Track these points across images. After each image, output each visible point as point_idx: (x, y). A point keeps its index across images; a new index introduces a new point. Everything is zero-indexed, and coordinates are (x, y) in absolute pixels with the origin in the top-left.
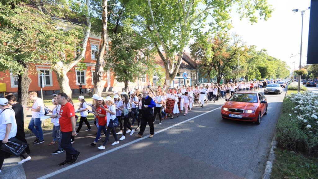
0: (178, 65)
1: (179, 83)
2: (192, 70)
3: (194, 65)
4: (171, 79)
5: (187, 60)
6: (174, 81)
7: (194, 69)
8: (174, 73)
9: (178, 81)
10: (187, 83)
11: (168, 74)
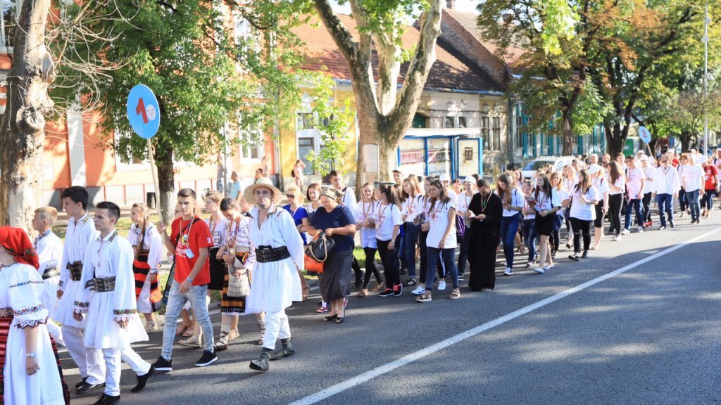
0: (418, 74)
1: (426, 161)
2: (486, 97)
3: (496, 74)
4: (385, 142)
5: (463, 49)
6: (398, 150)
7: (494, 91)
8: (398, 110)
9: (420, 150)
10: (464, 162)
11: (372, 117)
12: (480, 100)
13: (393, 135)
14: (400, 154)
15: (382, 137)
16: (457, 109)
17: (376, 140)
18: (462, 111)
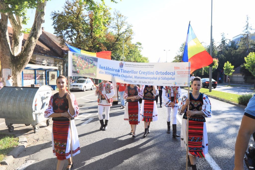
0: (33, 39)
1: (35, 78)
2: (56, 59)
3: (59, 52)
4: (16, 68)
5: (47, 43)
6: (22, 72)
7: (59, 57)
8: (23, 54)
9: (33, 74)
10: (51, 79)
11: (8, 56)
12: (54, 60)
13: (20, 65)
14: (23, 75)
15: (14, 66)
16: (46, 62)
17: (11, 67)
18: (48, 63)
